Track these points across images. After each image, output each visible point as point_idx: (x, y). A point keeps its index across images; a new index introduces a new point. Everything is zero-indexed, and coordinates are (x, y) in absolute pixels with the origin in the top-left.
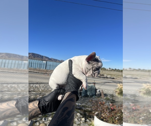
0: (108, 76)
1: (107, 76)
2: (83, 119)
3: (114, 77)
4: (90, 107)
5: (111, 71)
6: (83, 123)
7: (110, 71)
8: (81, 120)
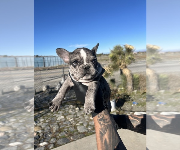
2: (77, 109)
6: (78, 111)
8: (75, 110)
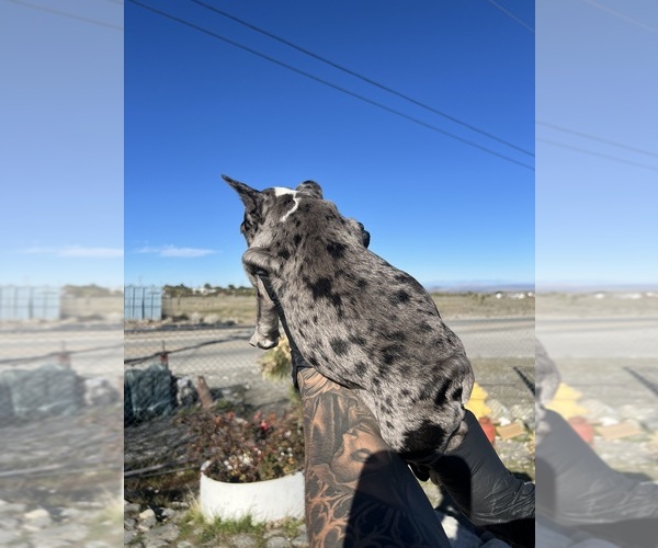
0: (209, 319)
1: (201, 320)
2: (148, 514)
3: (231, 319)
5: (215, 294)
6: (151, 527)
7: (210, 295)
8: (138, 522)
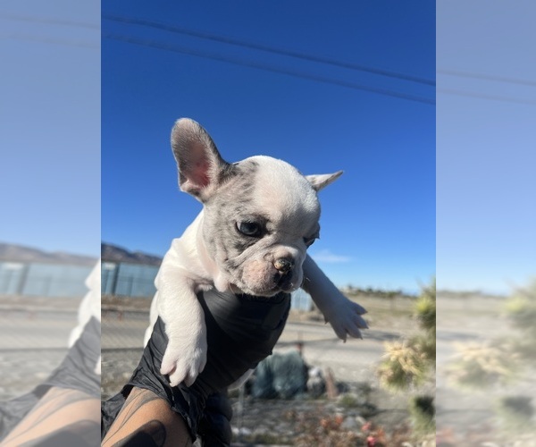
4: (285, 439)
